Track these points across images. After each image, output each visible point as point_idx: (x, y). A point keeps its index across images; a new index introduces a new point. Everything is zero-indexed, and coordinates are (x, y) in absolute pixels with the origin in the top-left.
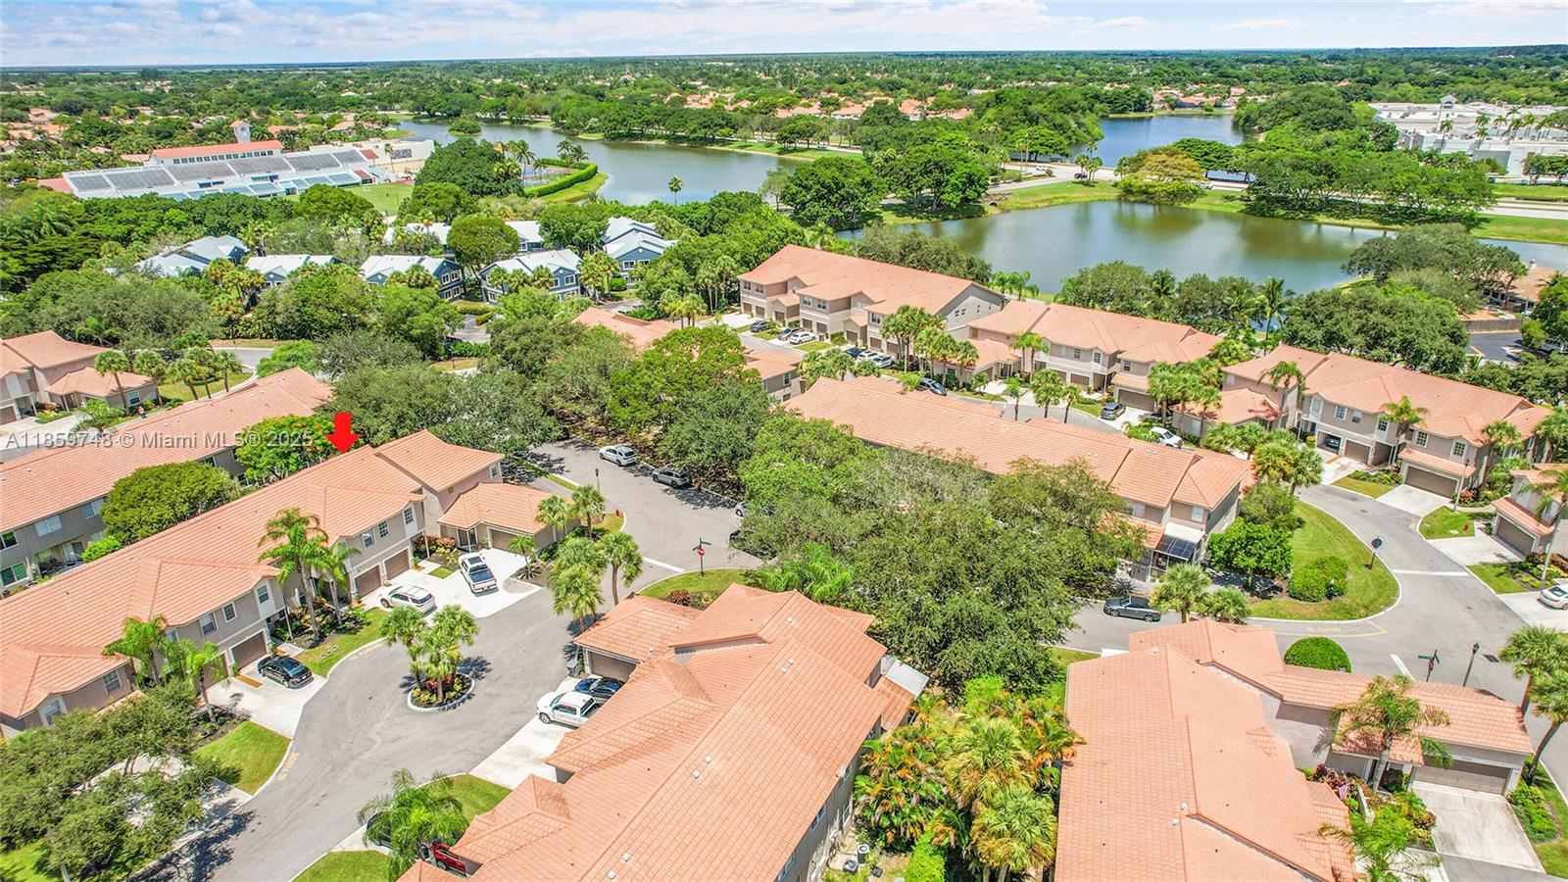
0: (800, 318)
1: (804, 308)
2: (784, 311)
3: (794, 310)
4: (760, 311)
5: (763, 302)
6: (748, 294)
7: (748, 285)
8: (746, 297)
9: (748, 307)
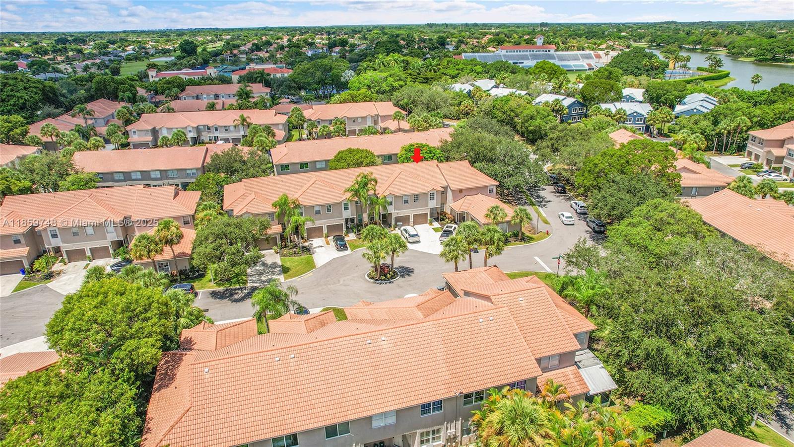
0: (784, 165)
1: (788, 159)
2: (773, 159)
3: (780, 160)
4: (757, 157)
5: (760, 151)
6: (753, 144)
7: (754, 138)
8: (750, 147)
9: (750, 153)
